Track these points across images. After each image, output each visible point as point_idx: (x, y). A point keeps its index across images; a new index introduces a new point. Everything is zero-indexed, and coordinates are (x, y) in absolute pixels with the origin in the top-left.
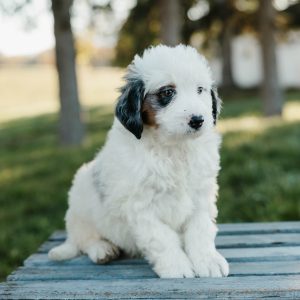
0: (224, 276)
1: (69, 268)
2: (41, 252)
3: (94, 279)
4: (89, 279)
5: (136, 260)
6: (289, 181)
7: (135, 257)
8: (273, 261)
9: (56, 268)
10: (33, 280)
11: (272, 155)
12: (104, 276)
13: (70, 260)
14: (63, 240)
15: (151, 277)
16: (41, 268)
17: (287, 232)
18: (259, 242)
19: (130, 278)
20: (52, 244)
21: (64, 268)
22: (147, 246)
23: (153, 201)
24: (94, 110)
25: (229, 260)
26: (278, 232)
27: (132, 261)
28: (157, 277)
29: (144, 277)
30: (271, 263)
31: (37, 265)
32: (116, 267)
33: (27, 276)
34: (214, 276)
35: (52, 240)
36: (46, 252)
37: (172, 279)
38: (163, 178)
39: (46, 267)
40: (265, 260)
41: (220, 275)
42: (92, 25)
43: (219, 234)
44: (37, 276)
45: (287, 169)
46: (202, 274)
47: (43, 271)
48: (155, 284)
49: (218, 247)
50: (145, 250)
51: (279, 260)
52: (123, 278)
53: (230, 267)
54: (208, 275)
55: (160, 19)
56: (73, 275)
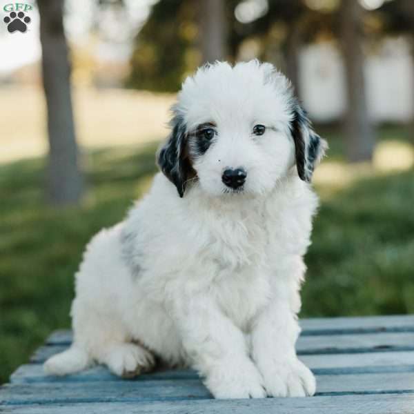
0: (308, 395)
1: (80, 384)
2: (35, 362)
3: (116, 401)
4: (109, 401)
5: (177, 373)
6: (389, 256)
7: (175, 367)
8: (378, 372)
9: (59, 385)
10: (26, 403)
11: (363, 219)
12: (131, 396)
13: (78, 373)
14: (67, 344)
15: (201, 398)
16: (37, 385)
17: (396, 330)
18: (355, 346)
19: (170, 399)
20: (50, 349)
21: (71, 385)
22: (198, 348)
23: (214, 281)
24: (98, 153)
25: (316, 372)
26: (383, 330)
27: (172, 373)
28: (210, 396)
29: (191, 397)
30: (376, 376)
31: (30, 381)
32: (148, 383)
33: (17, 397)
34: (293, 394)
35: (50, 345)
36: (41, 362)
37: (233, 401)
38: (231, 248)
39: (45, 384)
40: (366, 371)
41: (302, 394)
42: (95, 28)
43: (303, 334)
44: (31, 396)
45: (384, 239)
46: (276, 393)
47: (40, 390)
48: (208, 407)
49: (300, 353)
50: (195, 353)
51: (388, 372)
52: (160, 399)
53: (318, 382)
54: (284, 394)
55: (196, 20)
56: (84, 395)
